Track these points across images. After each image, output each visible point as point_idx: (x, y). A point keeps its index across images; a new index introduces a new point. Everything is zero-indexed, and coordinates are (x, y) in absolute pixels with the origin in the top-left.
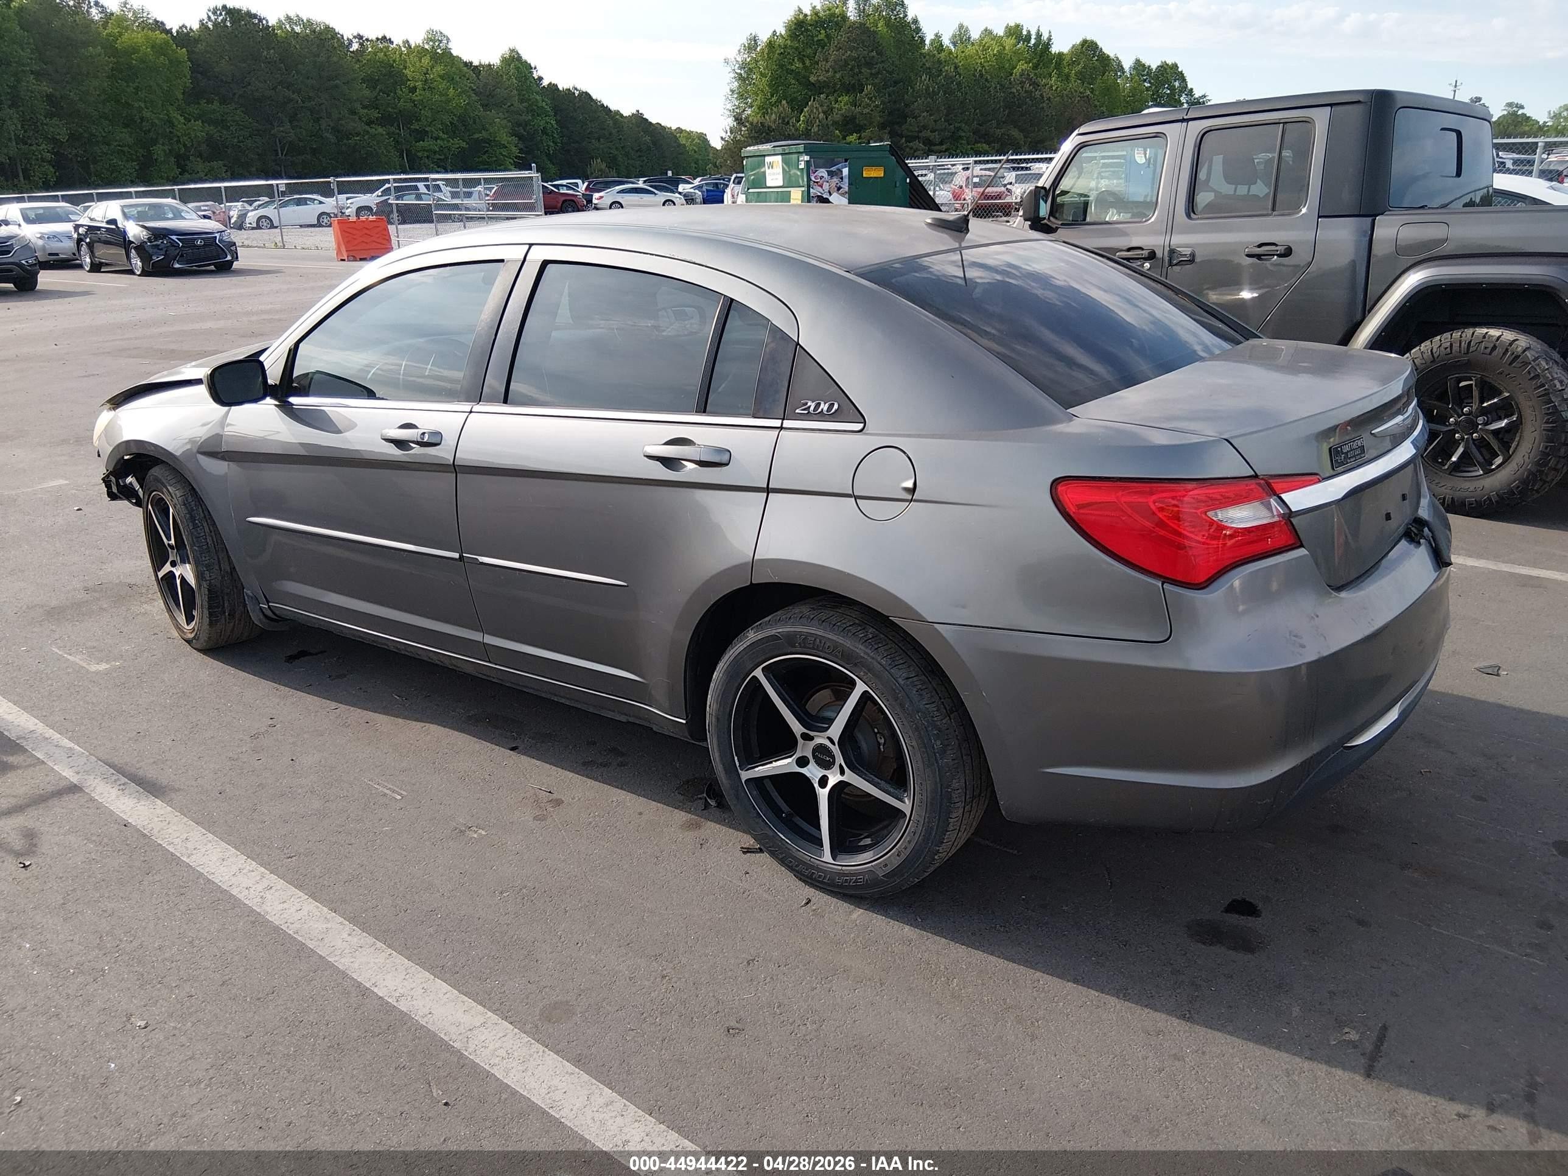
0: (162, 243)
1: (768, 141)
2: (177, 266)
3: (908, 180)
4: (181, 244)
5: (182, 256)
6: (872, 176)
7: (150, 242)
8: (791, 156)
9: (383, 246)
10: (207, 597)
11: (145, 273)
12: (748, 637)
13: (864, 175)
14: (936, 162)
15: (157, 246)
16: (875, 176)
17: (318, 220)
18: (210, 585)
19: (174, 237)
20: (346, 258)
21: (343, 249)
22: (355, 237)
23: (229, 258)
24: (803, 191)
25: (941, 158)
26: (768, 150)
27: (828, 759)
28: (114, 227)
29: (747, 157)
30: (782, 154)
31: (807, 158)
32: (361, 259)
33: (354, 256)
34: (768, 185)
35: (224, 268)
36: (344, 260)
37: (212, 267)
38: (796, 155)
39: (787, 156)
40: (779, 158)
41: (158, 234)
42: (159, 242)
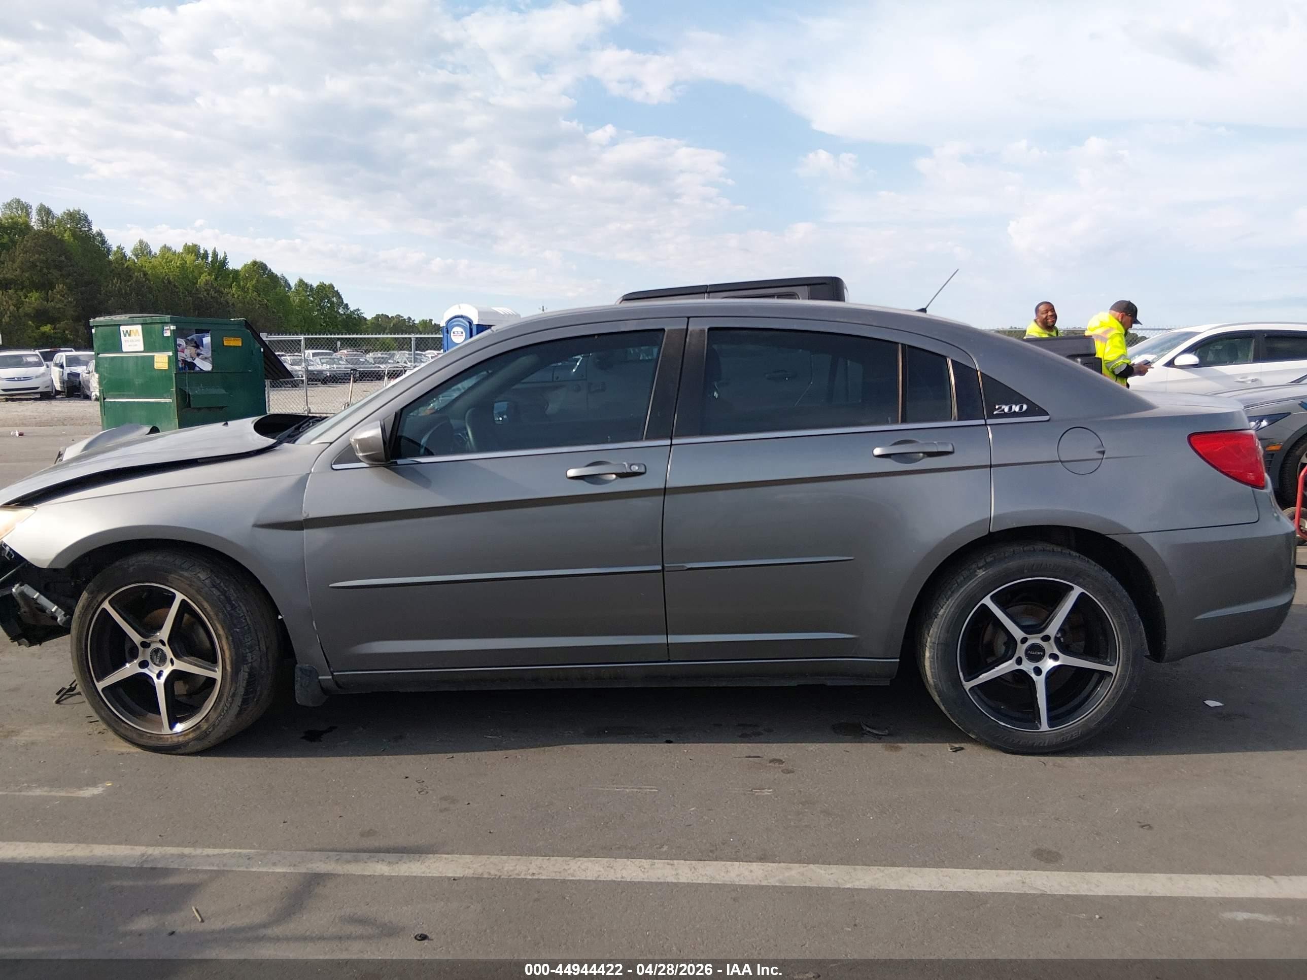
1: (126, 313)
3: (262, 350)
6: (231, 345)
8: (153, 326)
10: (245, 682)
12: (977, 575)
13: (225, 344)
14: (267, 337)
16: (234, 345)
18: (252, 668)
24: (169, 357)
25: (271, 335)
26: (124, 320)
27: (1039, 653)
29: (97, 326)
30: (142, 324)
31: (173, 327)
34: (124, 350)
38: (160, 326)
39: (149, 326)
40: (139, 328)
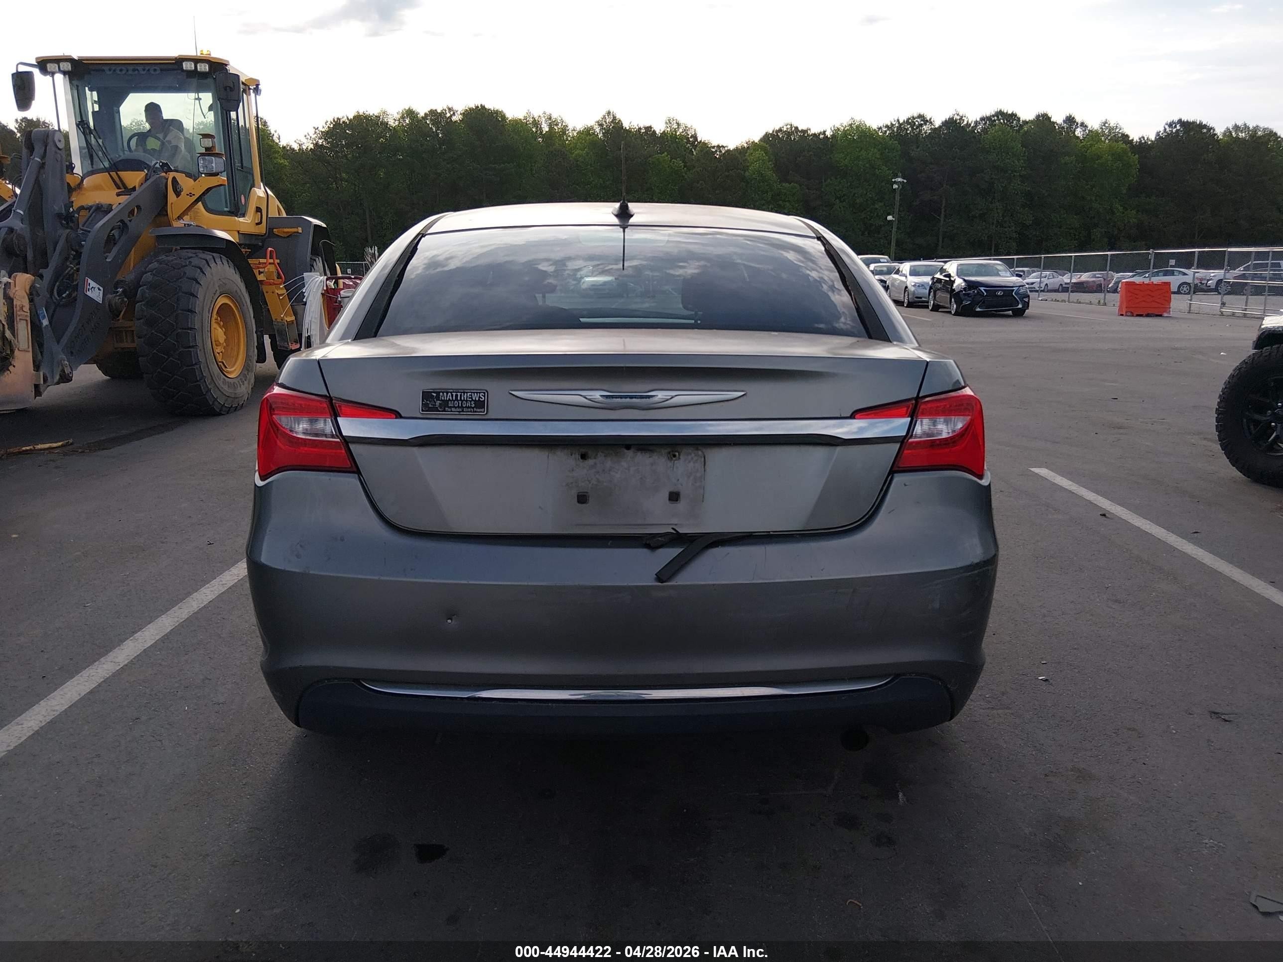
0: (974, 292)
2: (978, 309)
4: (985, 294)
5: (984, 302)
7: (965, 291)
9: (1162, 306)
11: (957, 314)
15: (969, 294)
17: (1179, 287)
19: (982, 289)
20: (1124, 313)
21: (1124, 306)
22: (1137, 297)
23: (1020, 306)
28: (948, 279)
32: (1138, 315)
33: (1132, 312)
35: (1019, 314)
36: (1122, 315)
37: (1010, 312)
41: (971, 285)
42: (971, 292)
